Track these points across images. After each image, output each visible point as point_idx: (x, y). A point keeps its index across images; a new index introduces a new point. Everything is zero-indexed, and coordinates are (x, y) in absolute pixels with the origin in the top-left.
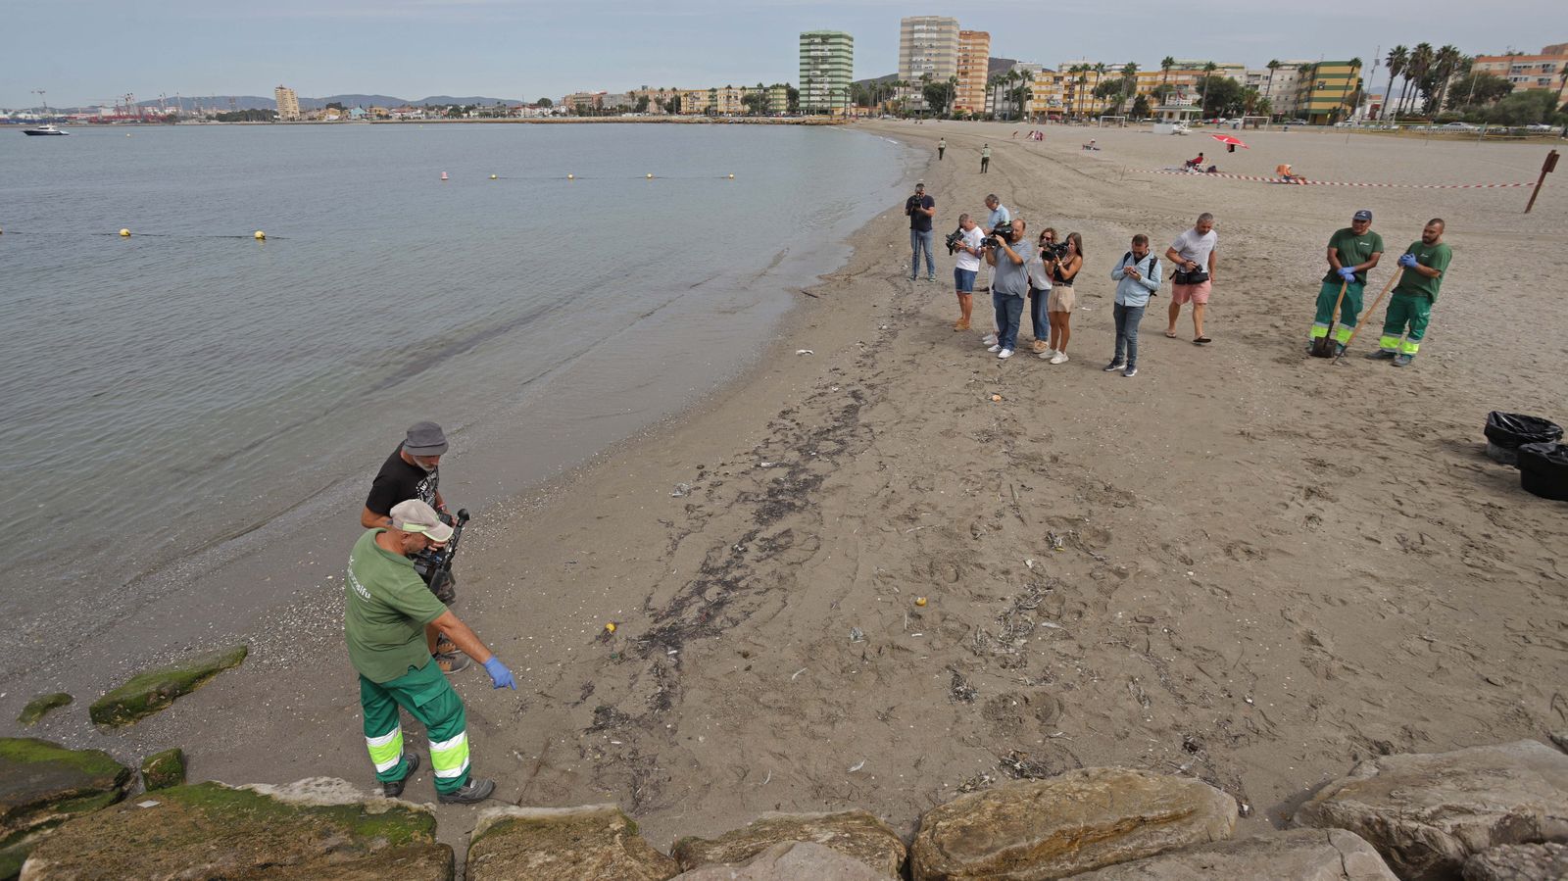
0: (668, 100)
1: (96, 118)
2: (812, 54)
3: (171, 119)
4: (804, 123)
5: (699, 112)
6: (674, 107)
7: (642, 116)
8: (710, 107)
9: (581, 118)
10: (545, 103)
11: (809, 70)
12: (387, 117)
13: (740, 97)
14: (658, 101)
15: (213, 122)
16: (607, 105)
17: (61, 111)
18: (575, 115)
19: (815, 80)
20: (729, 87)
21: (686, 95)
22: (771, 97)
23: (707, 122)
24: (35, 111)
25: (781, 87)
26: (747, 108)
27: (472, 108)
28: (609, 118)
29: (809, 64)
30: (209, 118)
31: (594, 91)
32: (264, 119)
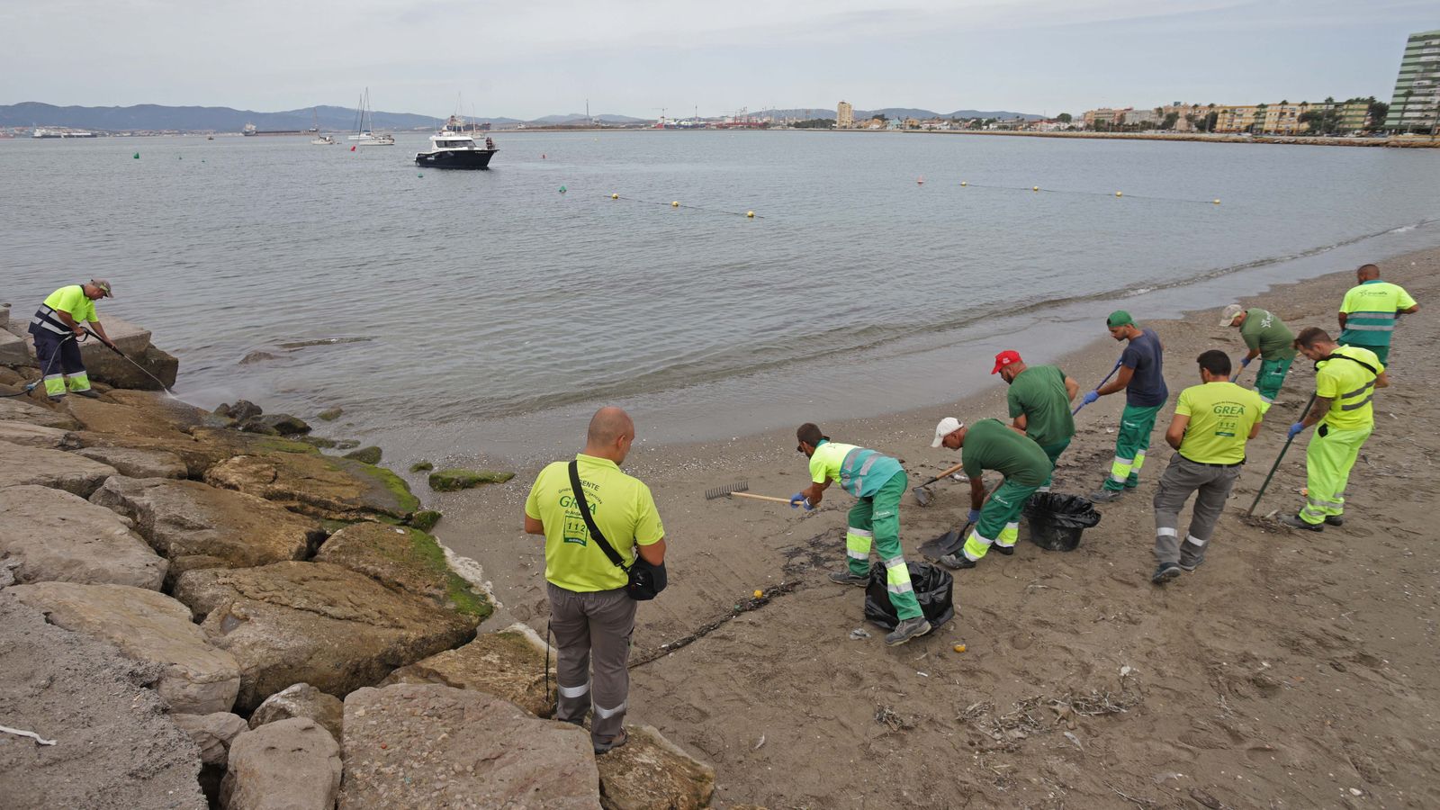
0: (1202, 117)
1: (721, 125)
2: (1423, 59)
3: (765, 126)
4: (1386, 145)
5: (1239, 131)
6: (1209, 123)
7: (1167, 134)
8: (1253, 125)
9: (1097, 134)
10: (1065, 118)
11: (1413, 80)
12: (918, 127)
13: (1298, 114)
14: (1190, 118)
15: (791, 128)
16: (1129, 121)
17: (704, 120)
18: (1091, 130)
19: (1417, 91)
20: (1284, 103)
21: (1225, 112)
22: (1344, 113)
23: (1244, 141)
24: (690, 120)
25: (1363, 101)
26: (1305, 126)
27: (993, 121)
28: (1127, 134)
29: (1415, 72)
30: (789, 125)
31: (1118, 106)
32: (825, 127)
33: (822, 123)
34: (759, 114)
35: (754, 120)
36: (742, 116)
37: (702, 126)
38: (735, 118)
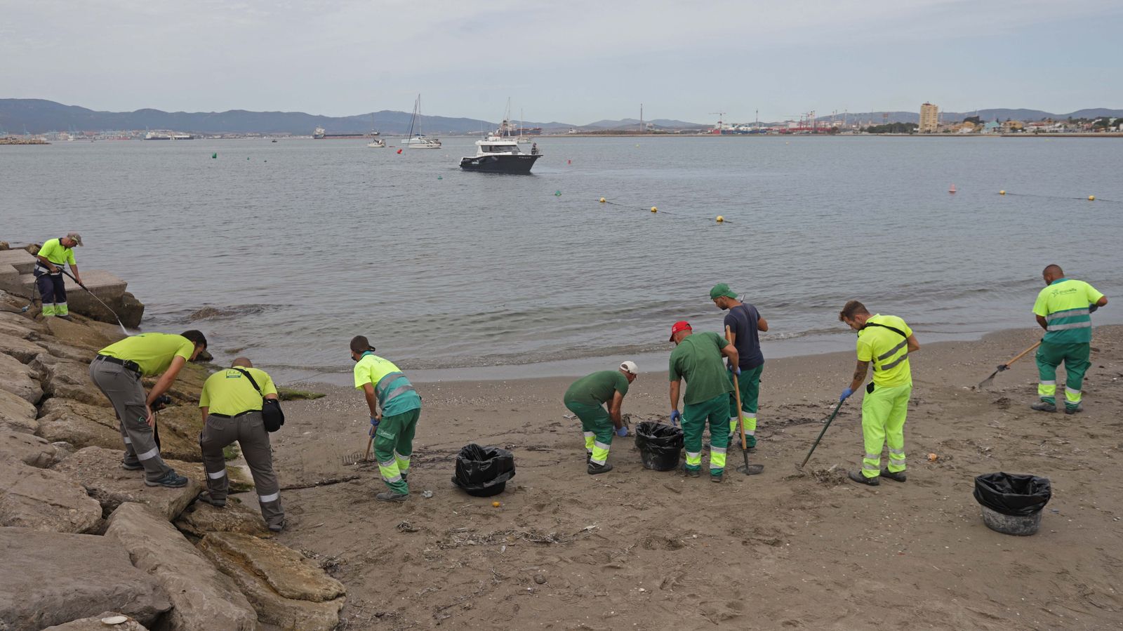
1: (785, 130)
3: (834, 131)
12: (1022, 130)
15: (864, 133)
17: (765, 125)
24: (750, 125)
32: (905, 131)
33: (902, 127)
34: (828, 119)
35: (823, 124)
36: (807, 122)
37: (763, 131)
38: (801, 123)
